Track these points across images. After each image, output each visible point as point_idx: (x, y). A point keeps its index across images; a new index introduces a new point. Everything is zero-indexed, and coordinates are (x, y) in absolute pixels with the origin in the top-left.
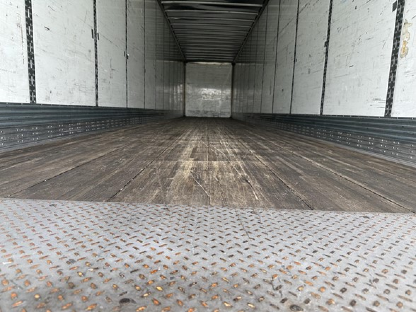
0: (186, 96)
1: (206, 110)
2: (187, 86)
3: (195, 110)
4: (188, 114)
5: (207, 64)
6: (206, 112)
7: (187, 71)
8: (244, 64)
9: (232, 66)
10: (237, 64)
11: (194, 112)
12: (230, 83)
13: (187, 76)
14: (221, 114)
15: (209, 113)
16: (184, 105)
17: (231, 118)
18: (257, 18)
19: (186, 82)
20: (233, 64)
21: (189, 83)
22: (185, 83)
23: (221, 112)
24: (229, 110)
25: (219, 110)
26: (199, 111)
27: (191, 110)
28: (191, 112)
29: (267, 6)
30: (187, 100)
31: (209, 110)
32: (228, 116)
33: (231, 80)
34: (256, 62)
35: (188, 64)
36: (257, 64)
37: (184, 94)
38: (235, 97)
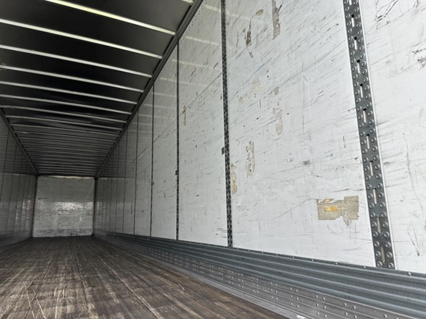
0: (35, 213)
1: (61, 228)
2: (38, 201)
3: (47, 229)
4: (36, 234)
5: (65, 178)
6: (61, 231)
7: (39, 185)
8: (106, 179)
9: (94, 181)
10: (99, 178)
11: (45, 231)
12: (93, 197)
13: (38, 190)
14: (80, 232)
15: (65, 232)
16: (32, 223)
17: (93, 235)
18: (118, 139)
19: (37, 197)
20: (96, 179)
21: (39, 199)
22: (35, 197)
23: (81, 230)
24: (91, 227)
25: (78, 228)
26: (52, 231)
27: (42, 229)
28: (41, 231)
29: (126, 131)
30: (36, 217)
31: (65, 228)
32: (90, 234)
33: (93, 194)
34: (118, 177)
35: (41, 178)
36: (119, 179)
37: (33, 210)
38: (97, 212)
